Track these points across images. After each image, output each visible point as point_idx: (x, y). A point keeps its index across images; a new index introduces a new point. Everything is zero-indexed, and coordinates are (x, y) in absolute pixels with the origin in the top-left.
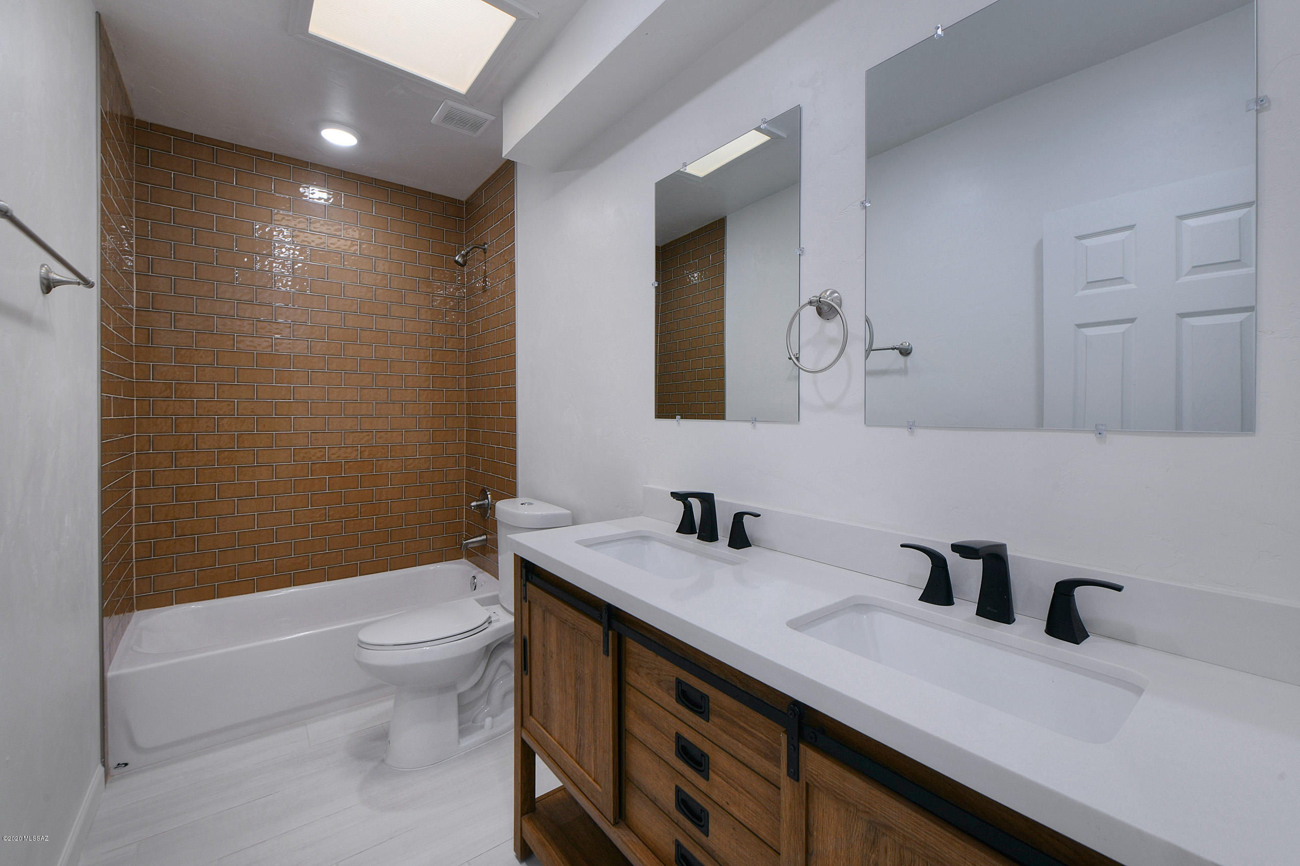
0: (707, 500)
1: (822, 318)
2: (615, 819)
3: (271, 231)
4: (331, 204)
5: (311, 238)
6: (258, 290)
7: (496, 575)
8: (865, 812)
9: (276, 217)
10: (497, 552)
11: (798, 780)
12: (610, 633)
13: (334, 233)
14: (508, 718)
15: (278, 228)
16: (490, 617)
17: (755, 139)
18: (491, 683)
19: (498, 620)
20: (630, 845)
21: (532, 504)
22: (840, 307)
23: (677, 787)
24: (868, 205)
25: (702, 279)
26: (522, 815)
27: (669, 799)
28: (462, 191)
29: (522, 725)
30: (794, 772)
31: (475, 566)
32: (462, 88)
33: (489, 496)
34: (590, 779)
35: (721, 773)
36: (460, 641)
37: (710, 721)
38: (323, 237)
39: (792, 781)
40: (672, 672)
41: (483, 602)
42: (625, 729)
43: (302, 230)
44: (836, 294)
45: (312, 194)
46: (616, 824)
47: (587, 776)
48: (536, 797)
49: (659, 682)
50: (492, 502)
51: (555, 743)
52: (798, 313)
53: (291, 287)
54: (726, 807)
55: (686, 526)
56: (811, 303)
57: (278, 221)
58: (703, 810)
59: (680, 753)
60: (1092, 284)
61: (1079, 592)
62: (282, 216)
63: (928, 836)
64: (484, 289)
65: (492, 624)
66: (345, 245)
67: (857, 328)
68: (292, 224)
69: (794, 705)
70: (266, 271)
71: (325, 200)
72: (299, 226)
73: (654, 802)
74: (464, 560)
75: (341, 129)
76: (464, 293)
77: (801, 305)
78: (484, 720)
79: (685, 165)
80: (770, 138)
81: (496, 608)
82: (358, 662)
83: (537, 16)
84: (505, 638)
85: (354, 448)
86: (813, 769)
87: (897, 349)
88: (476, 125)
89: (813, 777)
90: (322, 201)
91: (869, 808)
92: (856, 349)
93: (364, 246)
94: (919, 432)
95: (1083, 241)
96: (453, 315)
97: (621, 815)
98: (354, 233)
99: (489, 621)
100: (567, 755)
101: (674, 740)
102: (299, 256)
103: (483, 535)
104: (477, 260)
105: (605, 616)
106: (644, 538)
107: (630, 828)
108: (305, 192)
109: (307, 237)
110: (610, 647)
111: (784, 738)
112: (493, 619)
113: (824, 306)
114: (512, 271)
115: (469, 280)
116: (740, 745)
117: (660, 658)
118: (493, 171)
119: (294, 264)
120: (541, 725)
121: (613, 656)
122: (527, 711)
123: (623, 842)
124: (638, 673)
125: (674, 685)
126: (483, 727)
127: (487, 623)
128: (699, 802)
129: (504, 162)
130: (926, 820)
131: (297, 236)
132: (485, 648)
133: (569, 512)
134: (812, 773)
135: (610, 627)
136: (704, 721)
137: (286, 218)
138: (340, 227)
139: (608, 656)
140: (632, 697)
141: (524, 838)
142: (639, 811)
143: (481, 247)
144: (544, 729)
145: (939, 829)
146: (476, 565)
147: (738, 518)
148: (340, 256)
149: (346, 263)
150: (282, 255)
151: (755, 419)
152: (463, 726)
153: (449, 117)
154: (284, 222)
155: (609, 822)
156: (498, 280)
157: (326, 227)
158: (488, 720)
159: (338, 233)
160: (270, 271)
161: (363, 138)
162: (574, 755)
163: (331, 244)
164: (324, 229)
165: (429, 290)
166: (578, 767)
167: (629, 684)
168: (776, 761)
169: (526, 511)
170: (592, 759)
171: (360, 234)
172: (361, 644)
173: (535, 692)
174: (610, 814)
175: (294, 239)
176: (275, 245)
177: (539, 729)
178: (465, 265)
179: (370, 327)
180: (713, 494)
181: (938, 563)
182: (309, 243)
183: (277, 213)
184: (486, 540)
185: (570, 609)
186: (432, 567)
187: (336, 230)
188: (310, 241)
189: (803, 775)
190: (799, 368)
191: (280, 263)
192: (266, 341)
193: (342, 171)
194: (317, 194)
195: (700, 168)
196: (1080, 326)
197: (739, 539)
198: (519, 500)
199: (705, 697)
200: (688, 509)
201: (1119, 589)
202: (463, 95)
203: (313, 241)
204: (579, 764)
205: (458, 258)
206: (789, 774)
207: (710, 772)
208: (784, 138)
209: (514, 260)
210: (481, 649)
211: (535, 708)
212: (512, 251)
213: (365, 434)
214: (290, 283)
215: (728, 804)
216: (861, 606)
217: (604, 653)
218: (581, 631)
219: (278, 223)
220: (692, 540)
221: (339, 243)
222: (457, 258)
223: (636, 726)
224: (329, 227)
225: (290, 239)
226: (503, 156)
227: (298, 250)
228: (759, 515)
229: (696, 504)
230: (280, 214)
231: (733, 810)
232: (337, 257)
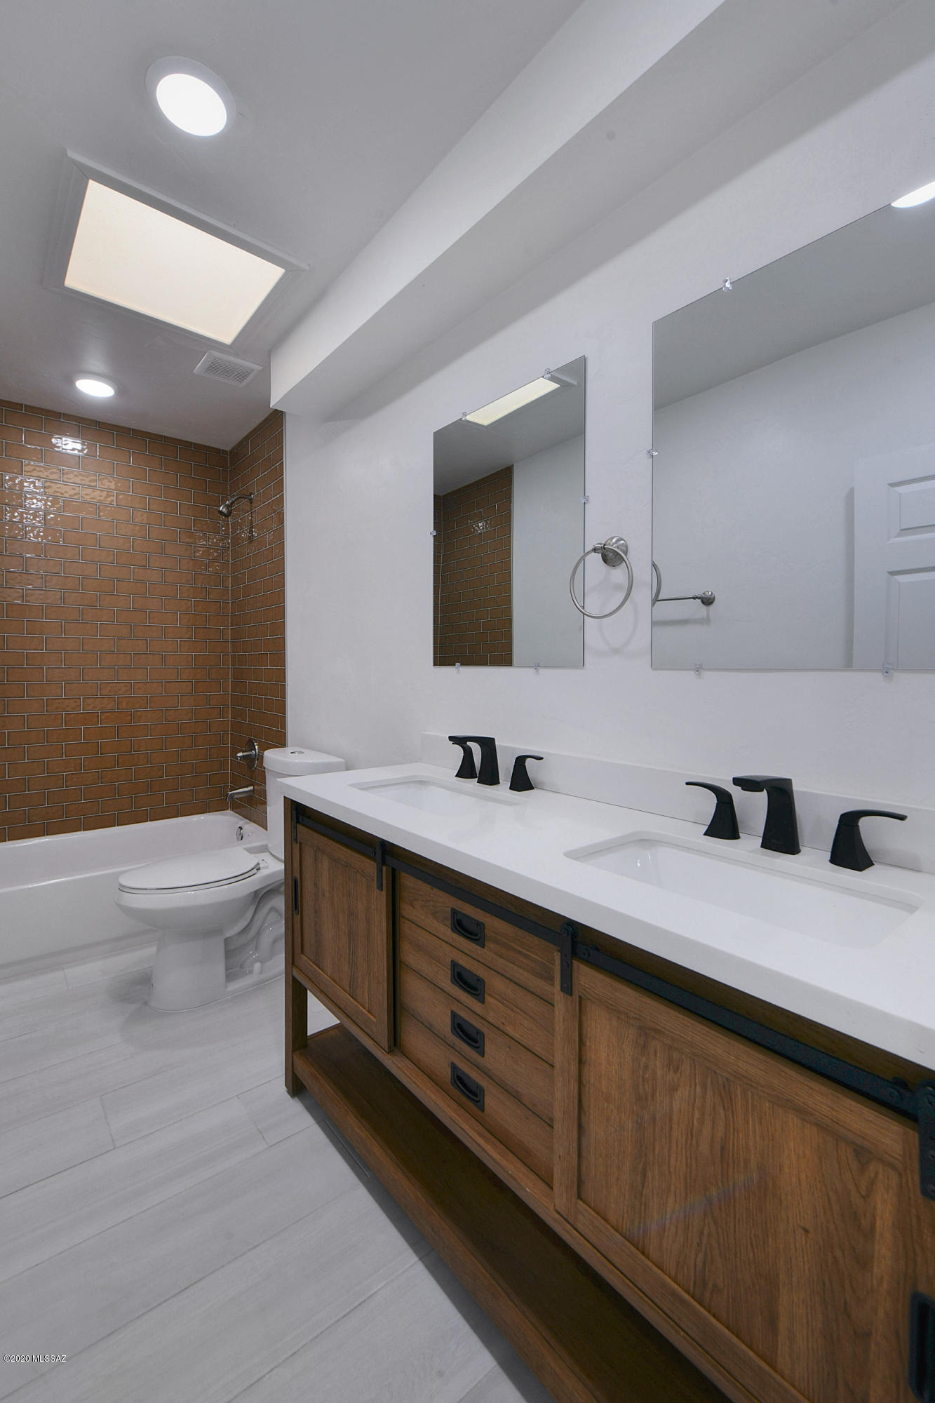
0: (488, 745)
1: (608, 565)
2: (389, 1047)
3: (21, 482)
4: (85, 454)
5: (64, 489)
6: (8, 541)
7: (264, 825)
8: (636, 1018)
9: (25, 468)
10: (265, 803)
11: (571, 995)
12: (384, 868)
13: (89, 483)
14: (278, 963)
15: (29, 479)
16: (258, 864)
17: (544, 387)
18: (261, 927)
19: (266, 867)
20: (406, 1072)
21: (303, 753)
22: (626, 554)
23: (452, 1012)
24: (655, 454)
25: (487, 528)
26: (293, 1051)
27: (445, 1025)
28: (226, 440)
29: (293, 964)
30: (567, 988)
31: (241, 817)
32: (227, 338)
33: (256, 747)
34: (364, 1010)
35: (497, 996)
36: (226, 887)
37: (486, 947)
38: (77, 489)
39: (566, 995)
40: (447, 902)
41: (250, 851)
42: (400, 961)
43: (54, 481)
44: (622, 542)
45: (65, 445)
46: (390, 1052)
47: (361, 1008)
48: (308, 1034)
49: (434, 914)
50: (259, 752)
51: (328, 978)
52: (583, 559)
53: (45, 537)
54: (501, 1027)
55: (466, 771)
56: (595, 550)
57: (28, 472)
58: (478, 1032)
59: (456, 980)
60: (905, 531)
61: (864, 823)
62: (33, 468)
63: (694, 1035)
64: (251, 539)
65: (261, 871)
66: (100, 496)
67: (643, 573)
68: (44, 475)
69: (568, 925)
70: (15, 522)
71: (79, 451)
72: (52, 477)
73: (430, 1028)
74: (229, 811)
75: (98, 380)
76: (228, 543)
77: (586, 552)
78: (253, 966)
79: (465, 414)
80: (559, 386)
81: (266, 856)
82: (119, 905)
83: (307, 268)
84: (275, 884)
85: (111, 699)
86: (585, 983)
87: (699, 598)
88: (242, 375)
89: (585, 990)
90: (76, 452)
91: (638, 1015)
92: (642, 596)
93: (121, 497)
94: (706, 674)
95: (897, 489)
96: (217, 566)
97: (395, 1043)
98: (110, 484)
99: (257, 868)
100: (340, 989)
101: (449, 967)
102: (51, 507)
103: (250, 785)
104: (242, 510)
105: (379, 852)
106: (422, 783)
107: (406, 1055)
108: (57, 443)
109: (60, 488)
110: (384, 882)
111: (557, 957)
112: (261, 866)
113: (609, 553)
114: (281, 520)
115: (234, 530)
116: (516, 968)
117: (435, 890)
118: (258, 422)
119: (45, 515)
120: (313, 963)
121: (387, 890)
122: (298, 950)
123: (398, 1067)
124: (413, 907)
125: (449, 915)
126: (251, 972)
127: (255, 869)
128: (474, 1024)
129: (271, 411)
130: (693, 1022)
131: (49, 487)
132: (253, 894)
133: (342, 760)
134: (585, 986)
135: (384, 862)
136: (479, 948)
137: (38, 469)
138: (94, 478)
139: (382, 890)
140: (406, 928)
141: (296, 1073)
142: (414, 1039)
143: (247, 496)
144: (317, 965)
145: (704, 1028)
146: (243, 816)
147: (520, 761)
148: (95, 506)
149: (101, 514)
150: (33, 506)
151: (539, 664)
152: (230, 971)
153: (213, 367)
154: (35, 473)
155: (384, 1050)
156: (265, 530)
157: (81, 478)
158: (257, 966)
159: (93, 484)
160: (21, 522)
161: (121, 391)
162: (348, 989)
163: (86, 495)
164: (78, 480)
165: (191, 540)
166: (352, 999)
167: (403, 917)
168: (549, 979)
169: (296, 759)
170: (366, 991)
171: (116, 485)
172: (123, 889)
173: (306, 931)
174: (385, 1043)
175: (47, 490)
176: (26, 496)
177: (311, 966)
178: (230, 515)
179: (127, 578)
180: (494, 739)
181: (724, 800)
182: (62, 494)
183: (28, 465)
184: (253, 791)
185: (342, 848)
186: (195, 818)
187: (90, 481)
188: (63, 492)
189: (575, 989)
190: (584, 614)
191: (31, 514)
192: (17, 592)
193: (97, 421)
194: (70, 445)
195: (485, 416)
196: (893, 573)
197: (521, 782)
198: (288, 750)
199: (480, 925)
200: (468, 754)
201: (902, 818)
202: (226, 345)
203: (66, 492)
204: (352, 998)
205: (223, 508)
206: (562, 989)
207: (486, 995)
208: (575, 386)
209: (283, 510)
210: (250, 894)
211: (307, 945)
212: (281, 501)
213: (122, 685)
214: (42, 534)
215: (503, 1024)
216: (644, 841)
217: (378, 888)
218: (354, 869)
219: (28, 474)
220: (472, 784)
221: (94, 494)
222: (221, 508)
223: (410, 956)
224: (83, 478)
225: (42, 490)
226: (271, 406)
227: (50, 501)
228: (542, 758)
229: (476, 749)
230: (30, 465)
231: (509, 1029)
232: (92, 508)
